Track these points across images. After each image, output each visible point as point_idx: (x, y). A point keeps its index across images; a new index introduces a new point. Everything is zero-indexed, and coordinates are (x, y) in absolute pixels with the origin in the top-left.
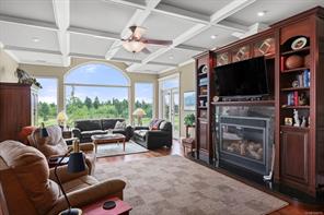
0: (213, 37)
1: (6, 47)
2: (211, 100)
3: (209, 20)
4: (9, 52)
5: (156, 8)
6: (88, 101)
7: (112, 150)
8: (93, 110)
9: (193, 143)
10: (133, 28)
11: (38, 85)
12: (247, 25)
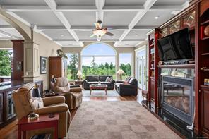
0: (157, 18)
1: (54, 40)
2: (157, 64)
3: (143, 8)
4: (56, 42)
5: (103, 9)
6: (107, 65)
7: (100, 94)
8: (110, 70)
9: (147, 95)
10: (100, 22)
11: (66, 57)
12: (181, 4)
